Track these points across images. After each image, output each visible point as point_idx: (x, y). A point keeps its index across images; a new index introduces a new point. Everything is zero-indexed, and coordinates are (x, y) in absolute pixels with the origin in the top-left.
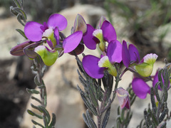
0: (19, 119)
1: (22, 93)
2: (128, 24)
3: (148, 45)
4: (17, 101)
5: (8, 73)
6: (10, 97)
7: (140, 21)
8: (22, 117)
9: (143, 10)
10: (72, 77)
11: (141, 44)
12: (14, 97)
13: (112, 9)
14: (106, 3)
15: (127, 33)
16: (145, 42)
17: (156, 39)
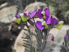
0: (12, 47)
1: (13, 36)
2: (55, 10)
3: (63, 18)
4: (11, 39)
5: (8, 28)
6: (9, 38)
7: (60, 9)
8: (13, 46)
9: (61, 4)
10: (33, 30)
11: (60, 18)
12: (10, 38)
13: (49, 4)
14: (47, 1)
15: (54, 13)
16: (61, 17)
17: (66, 16)
